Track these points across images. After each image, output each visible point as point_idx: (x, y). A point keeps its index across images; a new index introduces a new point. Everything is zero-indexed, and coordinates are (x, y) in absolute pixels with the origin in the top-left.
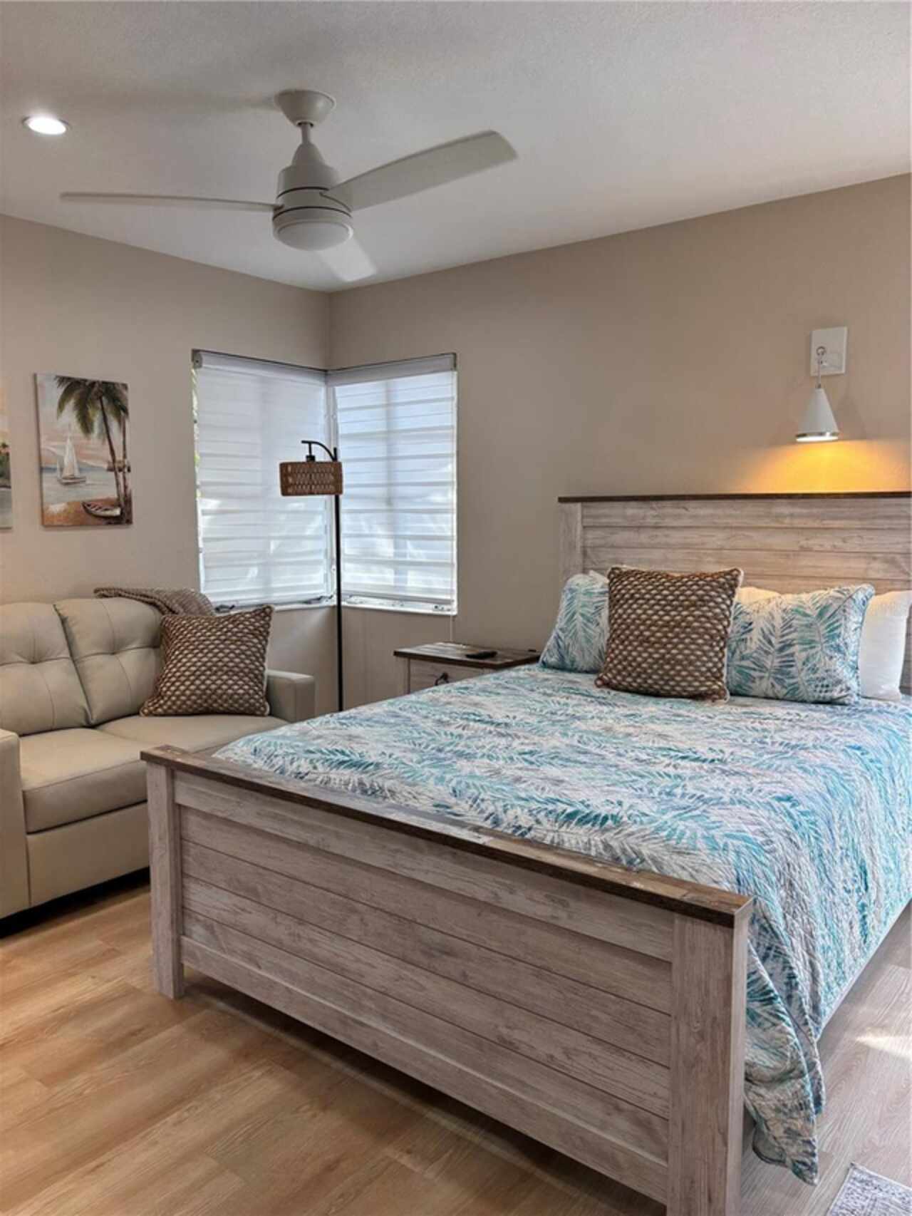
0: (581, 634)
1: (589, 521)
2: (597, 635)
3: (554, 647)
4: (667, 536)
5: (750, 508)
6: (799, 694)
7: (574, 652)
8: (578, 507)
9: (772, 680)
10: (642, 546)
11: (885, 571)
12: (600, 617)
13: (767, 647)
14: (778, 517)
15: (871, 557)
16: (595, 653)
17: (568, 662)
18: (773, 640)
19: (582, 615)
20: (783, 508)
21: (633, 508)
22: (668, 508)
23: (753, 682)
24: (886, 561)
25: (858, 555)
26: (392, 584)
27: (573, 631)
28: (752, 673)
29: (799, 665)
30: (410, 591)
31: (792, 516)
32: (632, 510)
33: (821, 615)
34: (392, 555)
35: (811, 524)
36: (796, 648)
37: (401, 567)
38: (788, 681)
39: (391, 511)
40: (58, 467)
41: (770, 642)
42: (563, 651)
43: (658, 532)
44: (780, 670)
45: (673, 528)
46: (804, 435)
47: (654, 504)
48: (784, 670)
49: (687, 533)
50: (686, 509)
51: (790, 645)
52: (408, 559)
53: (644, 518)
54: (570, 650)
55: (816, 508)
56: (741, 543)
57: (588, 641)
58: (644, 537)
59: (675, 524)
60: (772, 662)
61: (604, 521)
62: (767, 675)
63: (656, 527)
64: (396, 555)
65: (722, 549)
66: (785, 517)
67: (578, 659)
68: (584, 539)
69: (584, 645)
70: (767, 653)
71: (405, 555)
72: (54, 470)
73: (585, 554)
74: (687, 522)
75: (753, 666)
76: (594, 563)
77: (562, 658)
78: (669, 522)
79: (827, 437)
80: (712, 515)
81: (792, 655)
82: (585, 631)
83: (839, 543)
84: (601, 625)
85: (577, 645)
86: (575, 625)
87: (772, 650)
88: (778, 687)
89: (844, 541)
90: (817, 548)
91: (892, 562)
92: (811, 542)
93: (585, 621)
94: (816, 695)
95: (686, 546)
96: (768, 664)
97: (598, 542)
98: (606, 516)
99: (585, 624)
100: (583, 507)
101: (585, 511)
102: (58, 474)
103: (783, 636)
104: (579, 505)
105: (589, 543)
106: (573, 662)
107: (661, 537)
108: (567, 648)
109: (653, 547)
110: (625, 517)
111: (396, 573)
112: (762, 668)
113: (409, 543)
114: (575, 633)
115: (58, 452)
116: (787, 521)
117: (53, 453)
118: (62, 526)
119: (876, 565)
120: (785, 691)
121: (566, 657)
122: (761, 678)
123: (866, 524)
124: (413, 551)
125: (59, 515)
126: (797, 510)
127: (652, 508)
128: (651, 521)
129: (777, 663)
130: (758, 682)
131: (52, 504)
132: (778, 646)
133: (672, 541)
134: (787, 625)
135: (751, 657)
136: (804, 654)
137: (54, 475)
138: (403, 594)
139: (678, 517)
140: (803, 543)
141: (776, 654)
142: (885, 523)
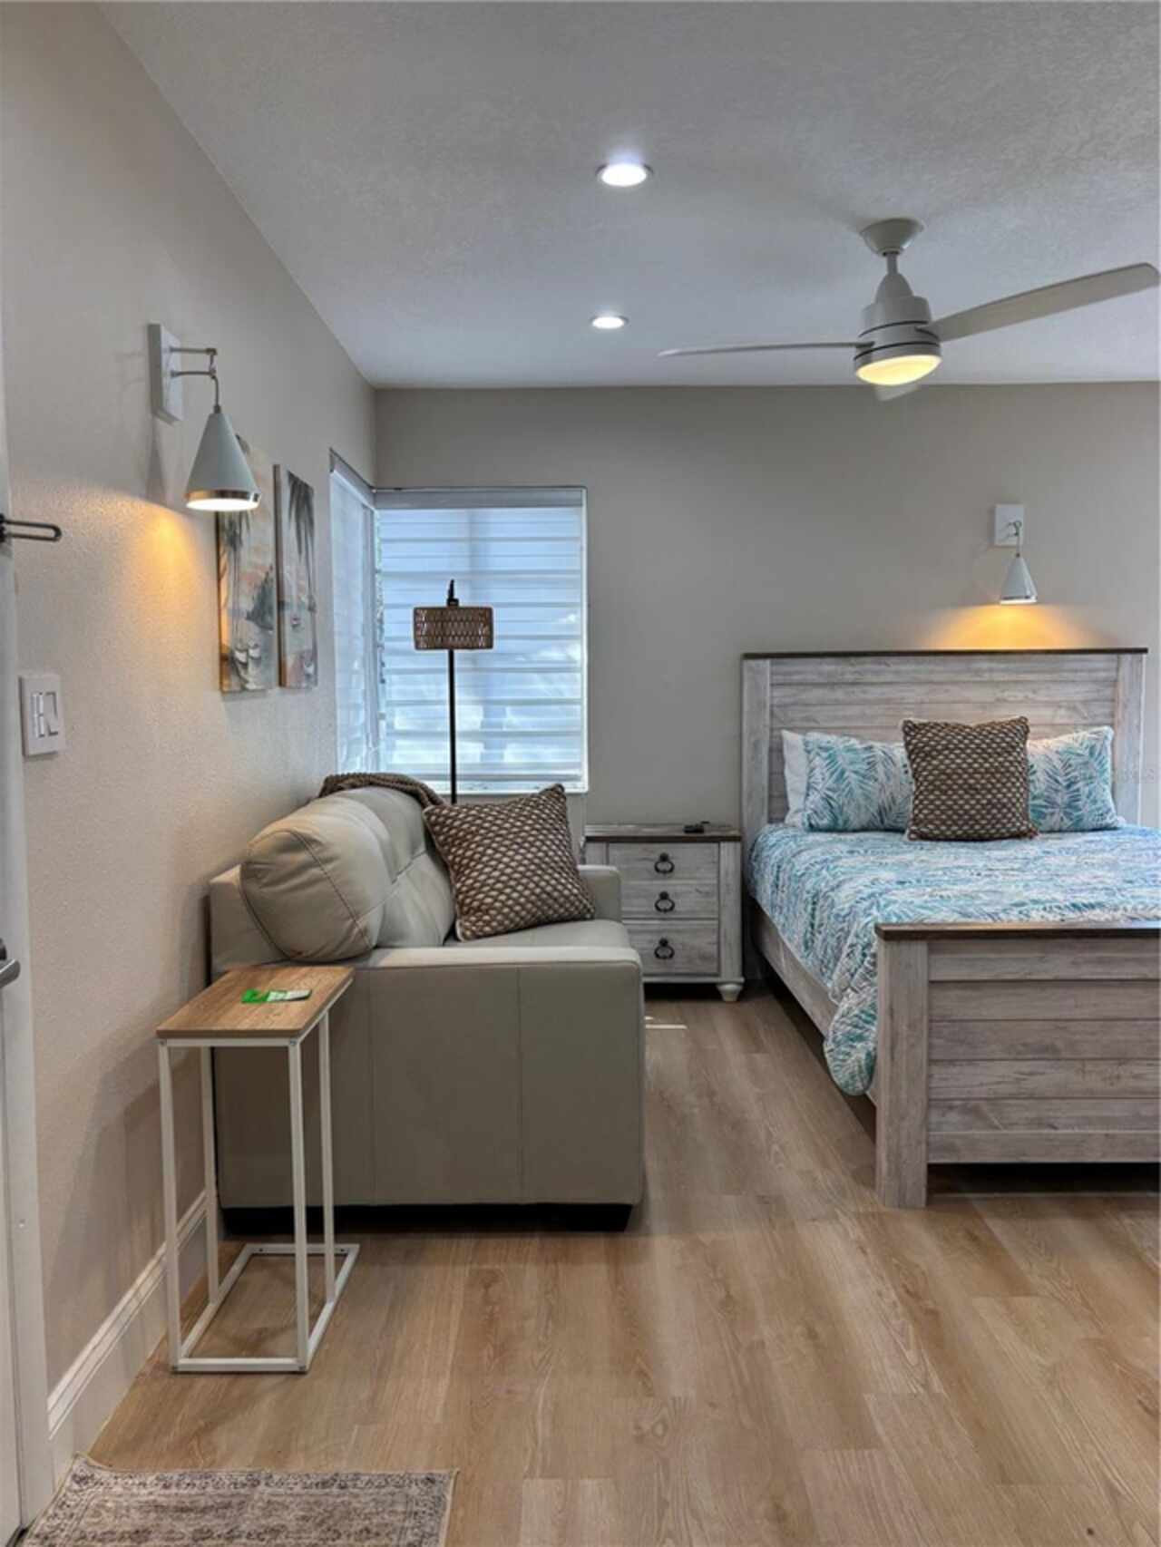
0: (858, 792)
1: (780, 679)
2: (877, 792)
3: (825, 808)
4: (864, 692)
5: (954, 663)
6: (1081, 825)
7: (850, 811)
8: (766, 664)
9: (1062, 815)
10: (837, 702)
11: (1070, 717)
12: (877, 772)
13: (1055, 786)
14: (978, 672)
15: (1058, 705)
16: (873, 810)
17: (840, 822)
18: (1059, 779)
19: (856, 772)
20: (983, 664)
21: (828, 664)
22: (868, 665)
23: (1044, 818)
24: (1068, 708)
25: (1047, 704)
26: (478, 760)
27: (847, 789)
28: (1044, 810)
29: (1084, 798)
30: (507, 769)
31: (991, 670)
32: (828, 666)
33: (1091, 754)
34: (479, 725)
35: (1007, 677)
36: (1080, 785)
37: (496, 740)
38: (1076, 814)
39: (475, 670)
41: (1056, 781)
42: (837, 811)
43: (855, 689)
44: (1069, 806)
45: (872, 684)
46: (1011, 598)
47: (853, 660)
48: (1072, 804)
49: (886, 689)
50: (888, 665)
51: (1075, 783)
52: (505, 729)
53: (843, 674)
54: (845, 809)
55: (1015, 664)
56: (942, 697)
57: (867, 798)
58: (839, 694)
59: (875, 679)
60: (1061, 798)
61: (796, 678)
62: (1057, 810)
63: (854, 684)
64: (483, 725)
65: (922, 703)
66: (984, 671)
67: (852, 818)
68: (772, 697)
69: (862, 802)
70: (1057, 791)
71: (500, 725)
73: (772, 714)
74: (889, 678)
75: (1044, 803)
76: (782, 722)
77: (835, 819)
78: (870, 678)
79: (1033, 600)
80: (914, 671)
81: (1078, 790)
82: (861, 788)
83: (1031, 695)
84: (880, 780)
85: (853, 804)
86: (849, 783)
87: (1060, 788)
88: (1066, 820)
89: (1034, 692)
90: (1012, 699)
91: (1074, 709)
92: (1006, 694)
93: (861, 778)
94: (1094, 823)
95: (888, 701)
96: (1059, 800)
97: (788, 700)
98: (798, 673)
99: (861, 781)
100: (772, 664)
101: (774, 668)
103: (1067, 774)
104: (768, 662)
105: (776, 701)
106: (846, 822)
107: (858, 693)
108: (841, 808)
109: (850, 704)
110: (820, 674)
111: (486, 748)
112: (1053, 804)
113: (508, 709)
114: (851, 791)
116: (987, 676)
119: (1062, 712)
120: (1070, 823)
121: (839, 817)
122: (1052, 814)
123: (1055, 676)
124: (512, 719)
126: (994, 665)
127: (852, 665)
128: (849, 677)
129: (1066, 798)
130: (1048, 817)
132: (1065, 784)
133: (869, 696)
134: (1067, 765)
135: (1042, 795)
136: (1087, 789)
138: (497, 772)
139: (877, 673)
140: (999, 695)
141: (1065, 791)
142: (1071, 676)
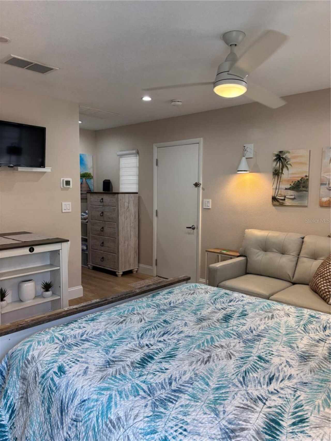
40: (327, 183)
72: (326, 184)
102: (327, 186)
115: (328, 177)
117: (326, 177)
118: (327, 206)
125: (326, 202)
131: (324, 198)
137: (326, 186)
